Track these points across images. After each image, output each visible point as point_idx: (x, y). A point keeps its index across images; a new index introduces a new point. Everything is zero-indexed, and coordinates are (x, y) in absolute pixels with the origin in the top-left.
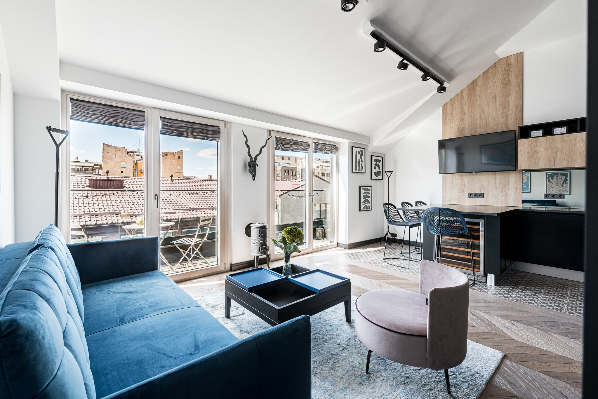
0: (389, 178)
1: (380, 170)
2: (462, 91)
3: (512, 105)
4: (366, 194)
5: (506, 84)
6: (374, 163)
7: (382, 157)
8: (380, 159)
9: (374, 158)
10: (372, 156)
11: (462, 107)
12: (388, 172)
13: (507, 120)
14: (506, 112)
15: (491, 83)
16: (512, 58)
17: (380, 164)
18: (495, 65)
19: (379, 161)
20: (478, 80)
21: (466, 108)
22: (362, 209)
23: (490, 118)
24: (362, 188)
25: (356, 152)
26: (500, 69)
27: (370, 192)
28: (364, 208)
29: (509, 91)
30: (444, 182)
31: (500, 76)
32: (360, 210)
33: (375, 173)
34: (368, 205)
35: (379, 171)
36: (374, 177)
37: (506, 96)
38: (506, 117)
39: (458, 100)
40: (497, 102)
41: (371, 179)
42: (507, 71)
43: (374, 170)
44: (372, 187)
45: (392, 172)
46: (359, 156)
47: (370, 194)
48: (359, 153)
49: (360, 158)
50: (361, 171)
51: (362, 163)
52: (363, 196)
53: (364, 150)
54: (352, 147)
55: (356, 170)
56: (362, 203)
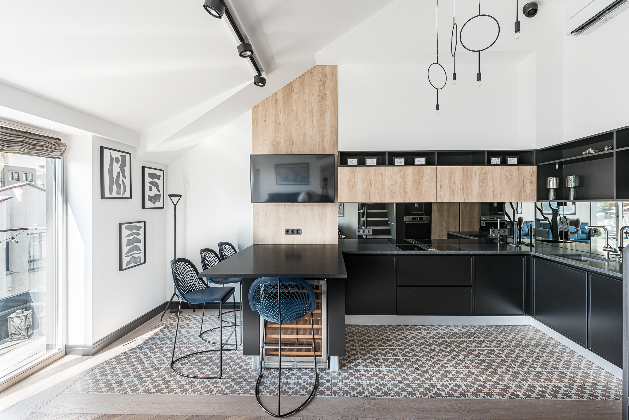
0: (175, 205)
1: (159, 191)
2: (276, 93)
3: (328, 125)
4: (133, 236)
5: (322, 98)
6: (148, 180)
7: (163, 171)
8: (160, 173)
9: (148, 171)
10: (144, 168)
11: (277, 115)
12: (174, 195)
13: (323, 141)
14: (323, 132)
15: (307, 92)
16: (327, 68)
17: (160, 182)
18: (311, 71)
19: (158, 177)
20: (294, 84)
21: (281, 116)
22: (124, 266)
23: (306, 135)
24: (124, 226)
25: (111, 158)
26: (316, 77)
27: (141, 231)
28: (128, 263)
29: (325, 107)
30: (256, 213)
31: (316, 87)
32: (121, 269)
33: (151, 198)
34: (136, 256)
35: (158, 193)
36: (148, 204)
37: (322, 113)
38: (323, 137)
39: (272, 104)
40: (314, 117)
41: (144, 207)
42: (323, 83)
43: (148, 193)
44: (144, 222)
45: (180, 196)
46: (117, 168)
47: (141, 234)
48: (117, 160)
49: (119, 170)
50: (123, 195)
51: (124, 179)
52: (128, 240)
53: (129, 155)
54: (103, 148)
55: (111, 192)
56: (125, 255)
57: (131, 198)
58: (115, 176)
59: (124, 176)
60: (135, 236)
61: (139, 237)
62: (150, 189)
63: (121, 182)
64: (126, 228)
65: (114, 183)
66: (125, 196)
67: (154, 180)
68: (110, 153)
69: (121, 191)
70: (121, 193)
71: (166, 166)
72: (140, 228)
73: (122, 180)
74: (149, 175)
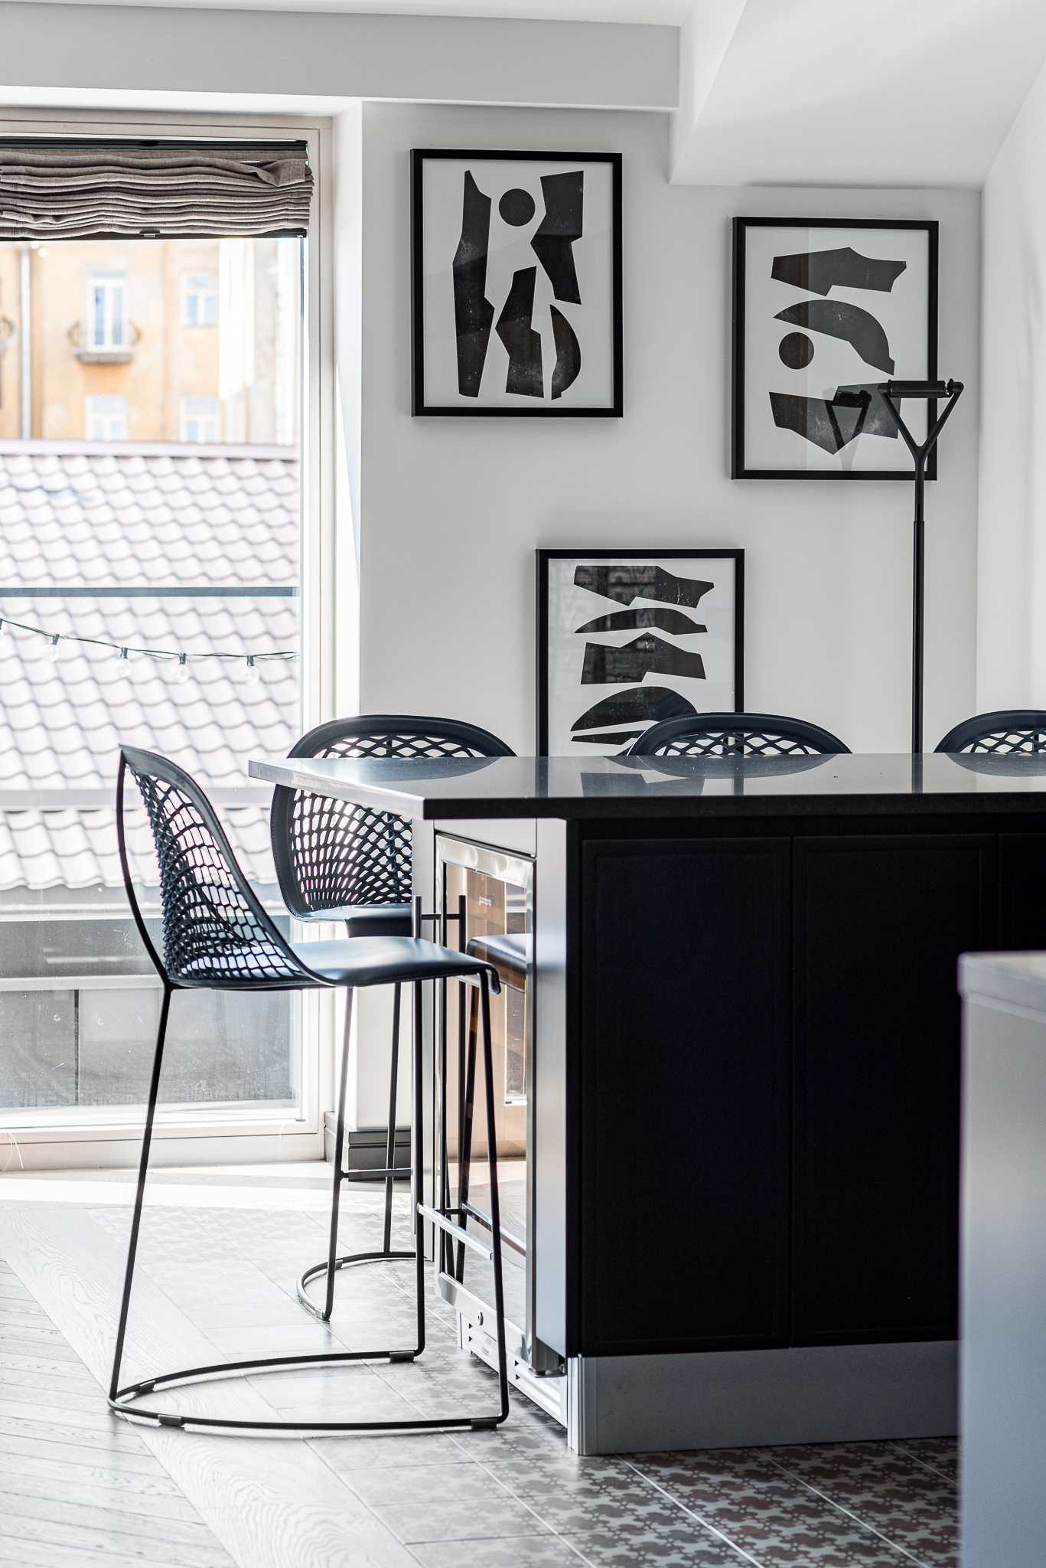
0: (920, 454)
1: (888, 365)
4: (635, 632)
6: (775, 295)
8: (892, 246)
10: (741, 227)
17: (891, 304)
24: (562, 571)
25: (476, 203)
27: (710, 611)
36: (779, 446)
41: (739, 467)
43: (772, 378)
44: (738, 556)
47: (702, 629)
48: (516, 207)
49: (532, 260)
50: (556, 394)
51: (563, 307)
52: (590, 647)
53: (606, 169)
54: (419, 156)
55: (469, 382)
56: (573, 729)
57: (617, 411)
58: (497, 292)
59: (567, 288)
60: (656, 632)
61: (685, 642)
62: (795, 353)
63: (541, 323)
64: (582, 579)
65: (494, 334)
67: (838, 293)
68: (468, 176)
69: (540, 372)
70: (541, 383)
71: (977, 195)
72: (695, 591)
73: (554, 312)
74: (788, 269)
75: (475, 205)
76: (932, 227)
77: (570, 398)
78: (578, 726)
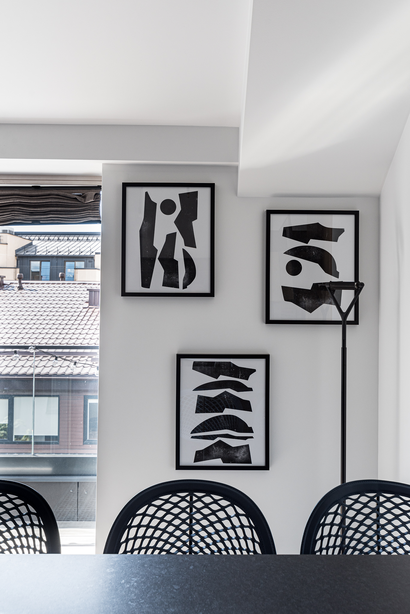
0: (344, 316)
4: (220, 392)
6: (283, 244)
8: (338, 222)
9: (283, 222)
10: (269, 214)
17: (337, 247)
19: (333, 234)
22: (187, 460)
24: (187, 364)
27: (254, 382)
28: (201, 455)
32: (178, 464)
34: (232, 442)
35: (329, 279)
41: (268, 319)
43: (283, 280)
44: (267, 357)
45: (356, 286)
50: (185, 287)
51: (189, 250)
52: (200, 397)
53: (208, 190)
54: (125, 185)
55: (146, 281)
56: (192, 433)
57: (212, 294)
58: (159, 243)
59: (190, 241)
60: (230, 391)
61: (243, 395)
62: (293, 269)
63: (178, 256)
64: (196, 366)
65: (157, 261)
66: (192, 288)
67: (313, 243)
68: (147, 194)
69: (178, 277)
70: (178, 282)
71: (377, 199)
72: (247, 373)
73: (184, 251)
74: (289, 232)
75: (150, 206)
76: (356, 214)
77: (191, 289)
78: (194, 432)
